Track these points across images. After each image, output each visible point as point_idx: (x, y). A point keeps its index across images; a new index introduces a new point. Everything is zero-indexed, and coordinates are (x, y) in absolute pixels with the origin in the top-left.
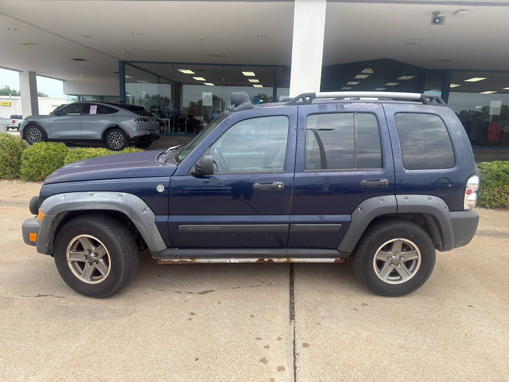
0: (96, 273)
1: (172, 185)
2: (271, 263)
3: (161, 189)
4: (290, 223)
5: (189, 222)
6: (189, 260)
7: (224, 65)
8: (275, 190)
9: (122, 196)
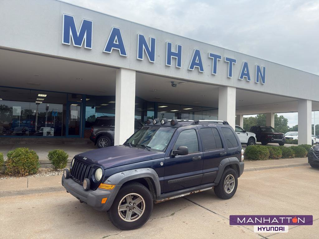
0: (134, 215)
1: (166, 162)
2: (194, 194)
3: (162, 164)
4: (203, 173)
5: (172, 178)
6: (167, 199)
7: (31, 90)
8: (199, 160)
9: (148, 169)
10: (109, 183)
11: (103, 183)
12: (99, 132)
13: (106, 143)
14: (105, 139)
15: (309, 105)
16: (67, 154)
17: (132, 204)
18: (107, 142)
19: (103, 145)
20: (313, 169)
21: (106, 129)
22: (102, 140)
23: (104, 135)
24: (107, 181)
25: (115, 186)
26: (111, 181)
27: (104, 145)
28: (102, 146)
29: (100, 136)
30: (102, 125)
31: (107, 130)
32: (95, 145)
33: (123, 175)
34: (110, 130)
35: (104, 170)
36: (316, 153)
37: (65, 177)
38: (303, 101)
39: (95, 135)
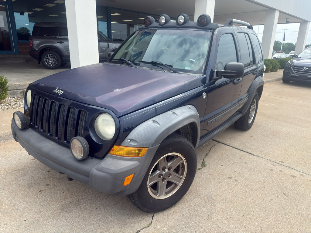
3: (205, 96)
9: (189, 108)
10: (132, 143)
11: (119, 145)
12: (42, 46)
13: (54, 61)
14: (52, 56)
15: (277, 14)
16: (4, 78)
17: (167, 170)
18: (56, 59)
19: (50, 63)
20: (285, 84)
21: (52, 40)
22: (47, 56)
23: (49, 50)
24: (127, 141)
25: (147, 149)
26: (137, 141)
27: (52, 63)
28: (50, 65)
29: (44, 51)
30: (45, 36)
31: (53, 43)
32: (39, 63)
33: (158, 126)
34: (58, 42)
35: (118, 117)
36: (294, 68)
37: (20, 127)
38: (273, 10)
39: (37, 50)
